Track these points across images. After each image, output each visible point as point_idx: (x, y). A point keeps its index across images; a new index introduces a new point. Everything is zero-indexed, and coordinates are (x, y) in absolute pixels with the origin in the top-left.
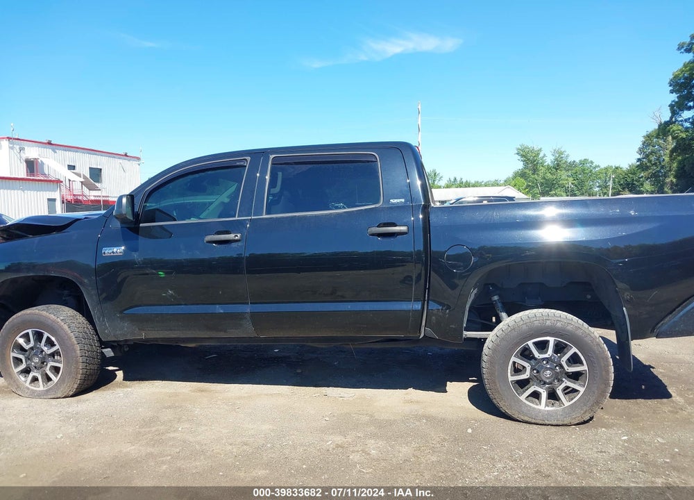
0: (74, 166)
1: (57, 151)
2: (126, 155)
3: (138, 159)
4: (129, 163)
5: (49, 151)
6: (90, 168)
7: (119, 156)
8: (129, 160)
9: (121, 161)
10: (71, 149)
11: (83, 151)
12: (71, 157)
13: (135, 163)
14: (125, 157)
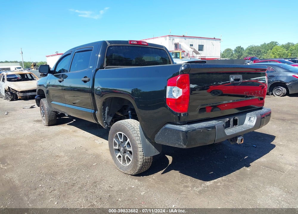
0: (193, 45)
1: (186, 39)
2: (214, 38)
3: (220, 40)
4: (216, 42)
5: (183, 39)
6: (199, 45)
7: (211, 39)
8: (216, 41)
9: (212, 41)
10: (192, 38)
11: (196, 38)
12: (191, 41)
13: (218, 41)
14: (214, 39)
